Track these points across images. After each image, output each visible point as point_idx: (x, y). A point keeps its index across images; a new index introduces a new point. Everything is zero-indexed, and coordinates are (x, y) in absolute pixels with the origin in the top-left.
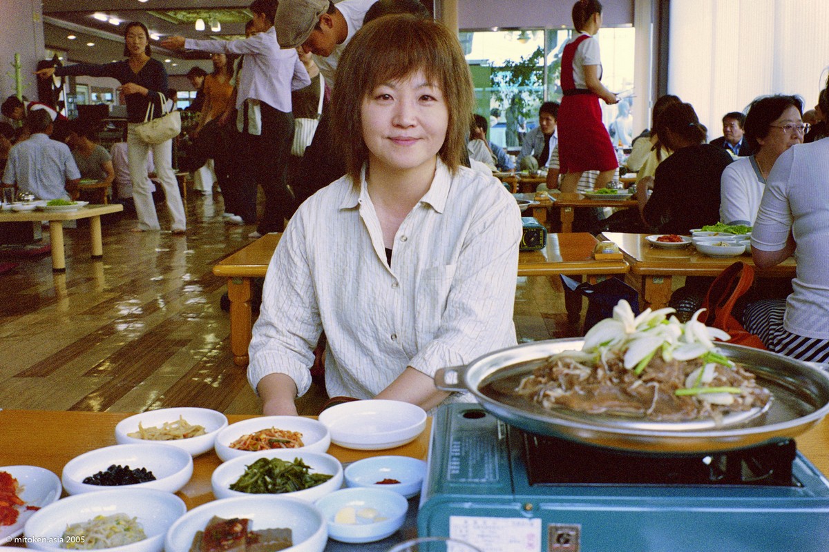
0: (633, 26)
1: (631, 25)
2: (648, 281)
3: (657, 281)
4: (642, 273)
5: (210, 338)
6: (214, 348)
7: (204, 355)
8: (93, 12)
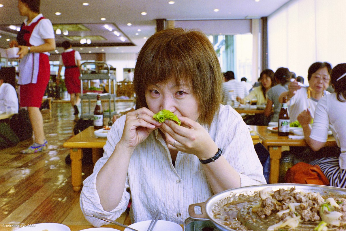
0: (252, 34)
1: (250, 33)
2: (271, 149)
3: (275, 149)
4: (268, 145)
5: (61, 177)
6: (63, 183)
7: (58, 186)
8: (9, 25)
